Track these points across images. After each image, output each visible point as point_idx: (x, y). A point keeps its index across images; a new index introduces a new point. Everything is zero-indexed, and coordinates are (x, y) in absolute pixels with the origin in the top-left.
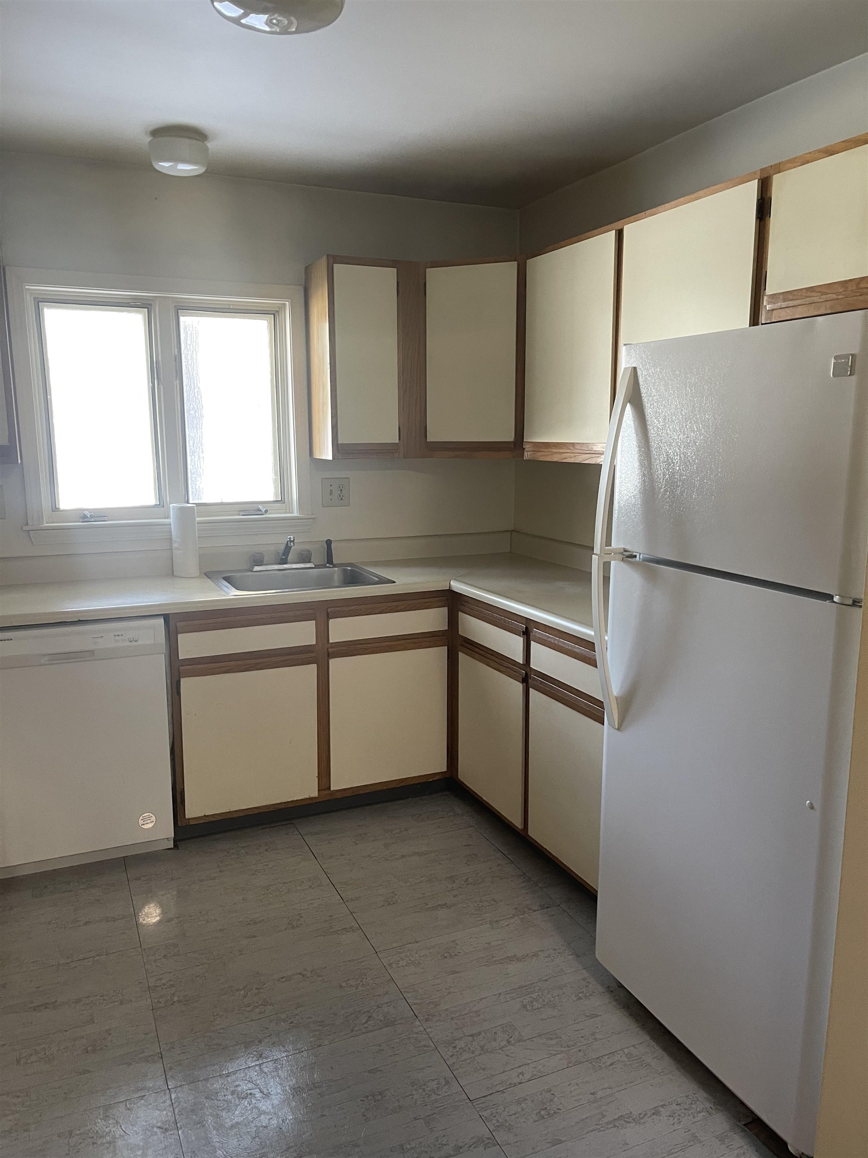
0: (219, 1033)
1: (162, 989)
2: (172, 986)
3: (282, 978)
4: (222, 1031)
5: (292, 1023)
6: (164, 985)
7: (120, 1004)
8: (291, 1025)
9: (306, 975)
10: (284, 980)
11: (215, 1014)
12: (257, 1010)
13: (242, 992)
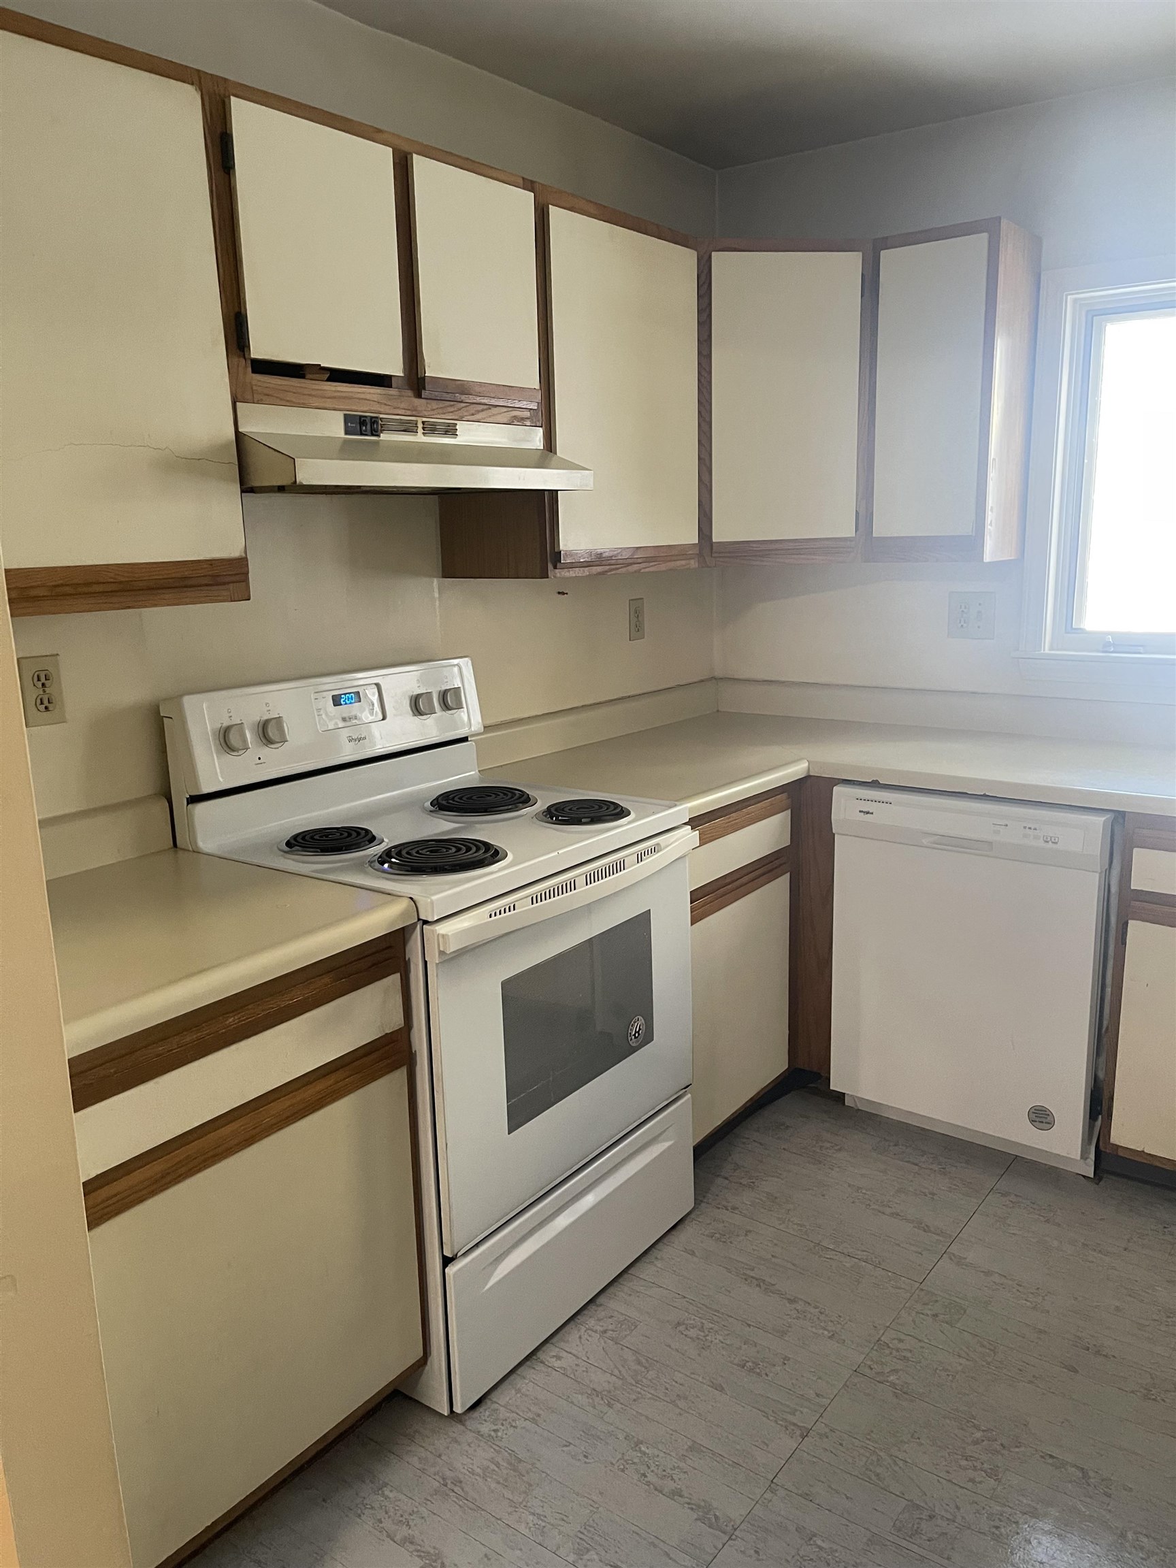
0: (895, 1463)
1: (891, 1353)
2: (905, 1359)
3: (1051, 1456)
4: (901, 1463)
5: (997, 1528)
6: (897, 1350)
7: (829, 1337)
8: (994, 1530)
9: (1089, 1478)
10: (1050, 1461)
11: (916, 1435)
12: (971, 1474)
13: (978, 1435)
